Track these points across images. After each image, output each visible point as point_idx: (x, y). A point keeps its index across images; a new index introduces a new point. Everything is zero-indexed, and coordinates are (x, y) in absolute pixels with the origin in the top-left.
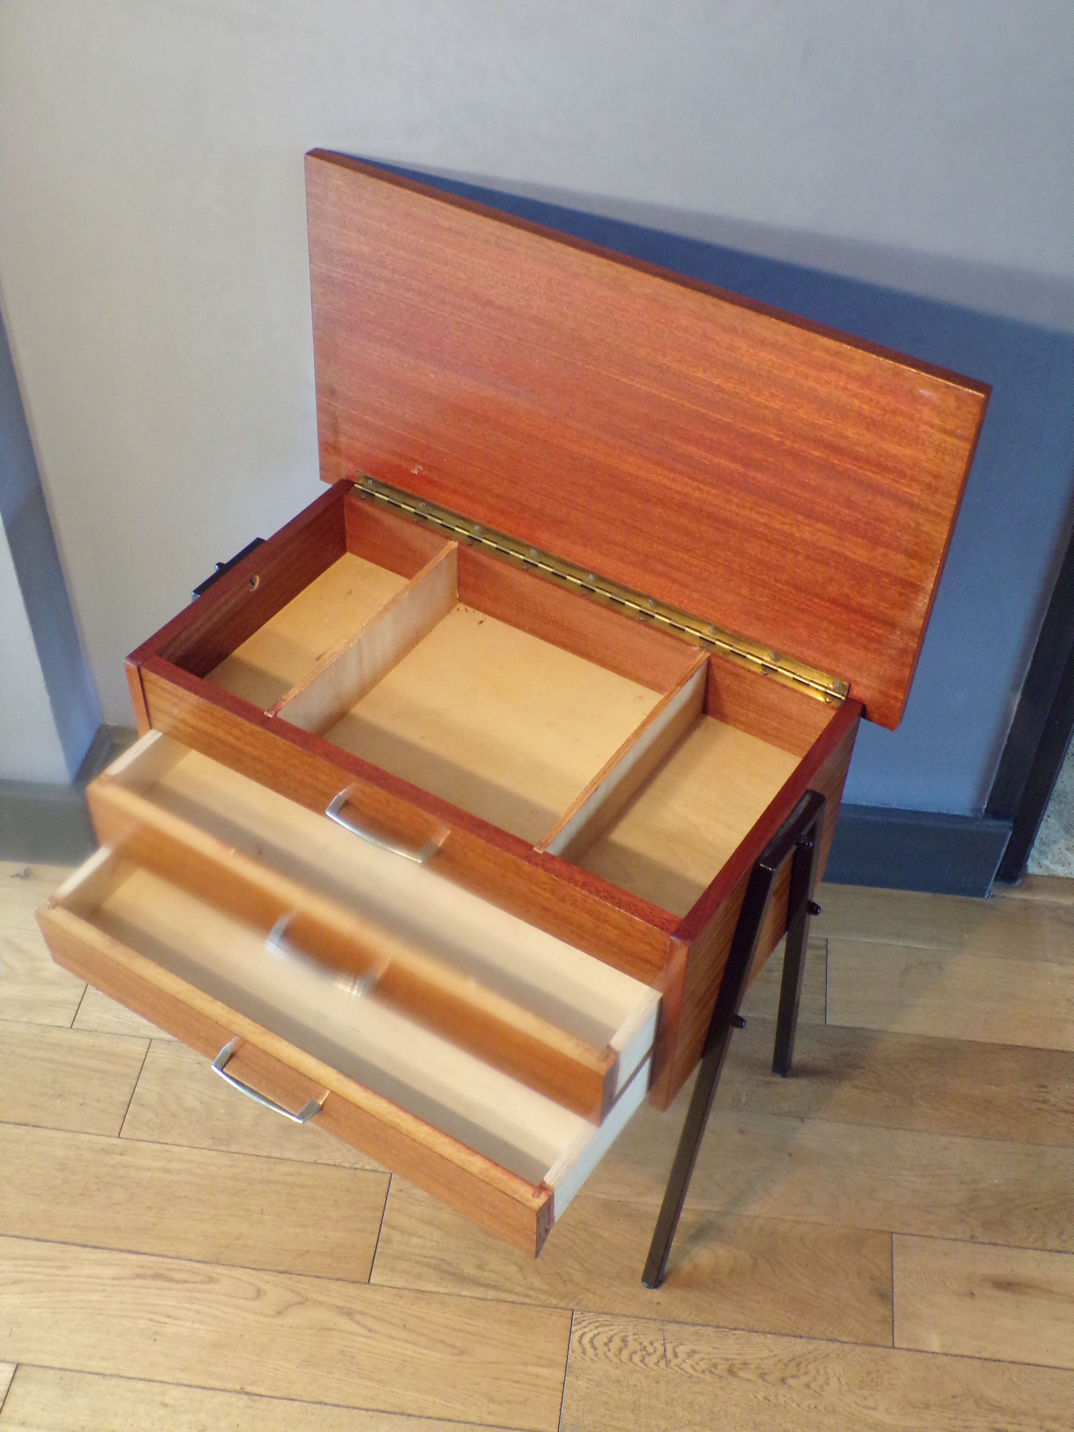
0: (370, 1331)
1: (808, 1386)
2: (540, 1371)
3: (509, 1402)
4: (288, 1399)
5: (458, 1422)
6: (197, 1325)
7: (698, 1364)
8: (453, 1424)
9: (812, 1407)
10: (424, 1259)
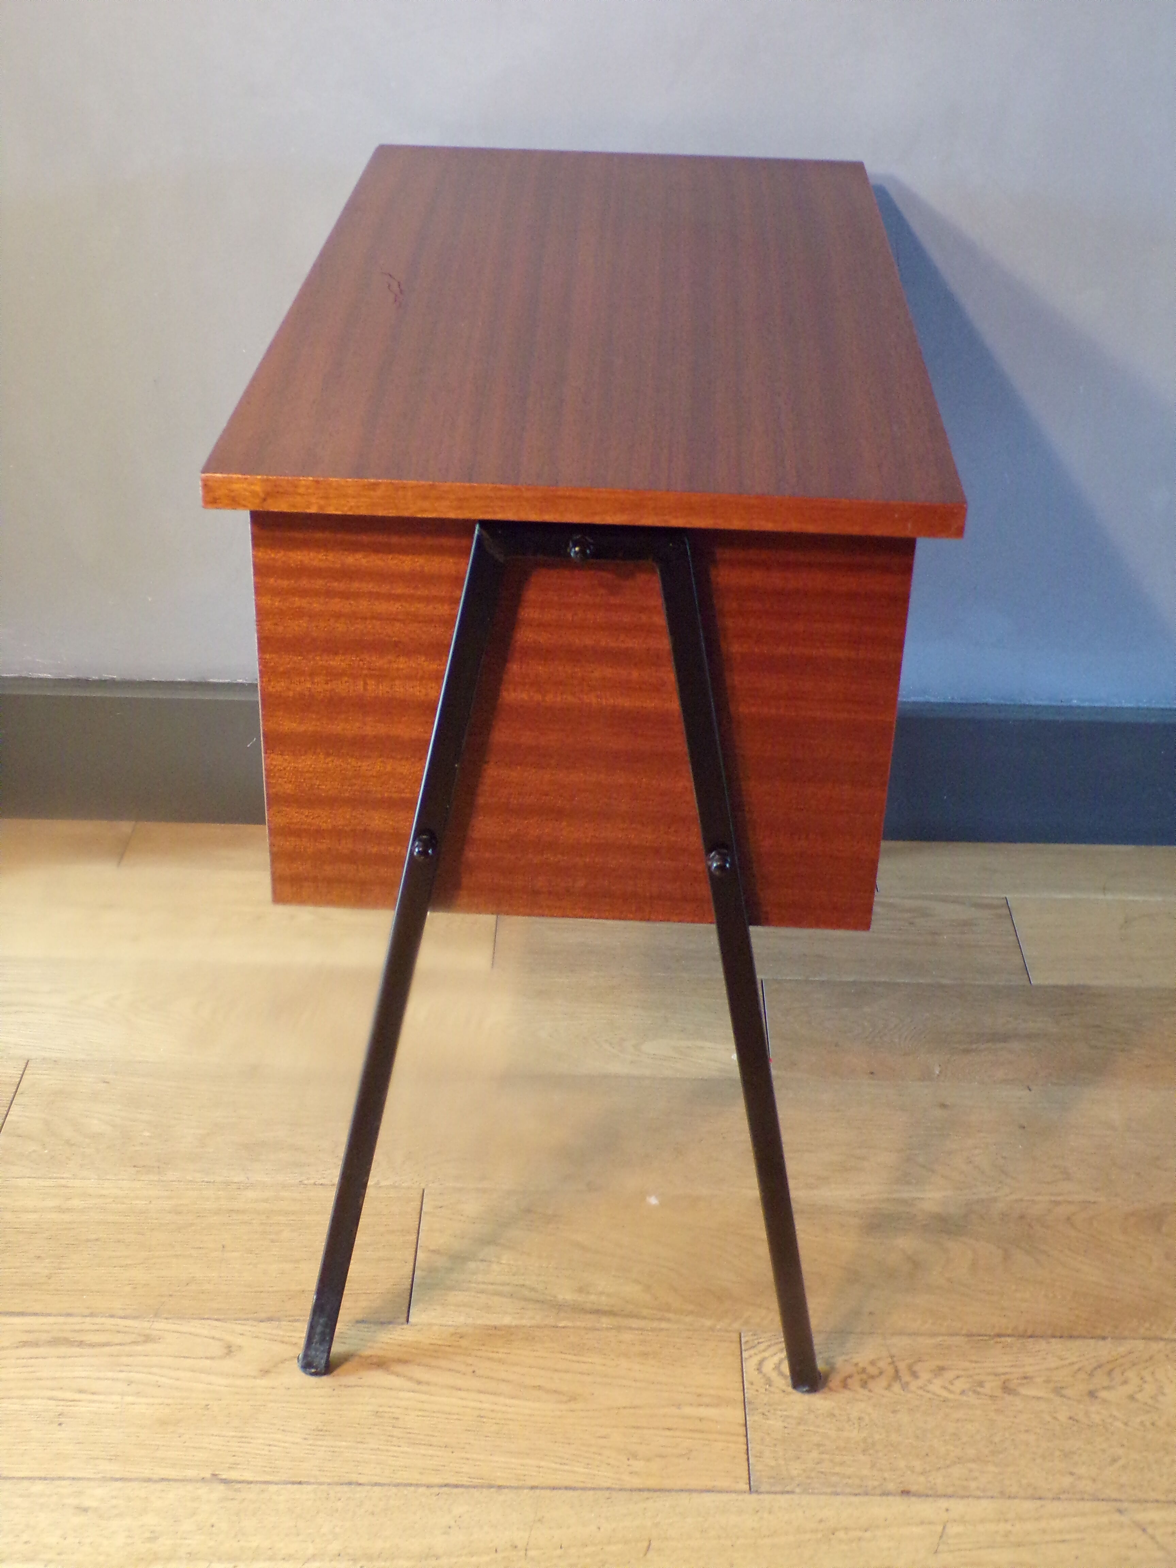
0: (419, 1383)
1: (1132, 1398)
2: (703, 1412)
3: (662, 1456)
4: (293, 1483)
5: (584, 1489)
6: (130, 1399)
7: (952, 1384)
8: (576, 1493)
9: (1148, 1424)
10: (491, 1287)
